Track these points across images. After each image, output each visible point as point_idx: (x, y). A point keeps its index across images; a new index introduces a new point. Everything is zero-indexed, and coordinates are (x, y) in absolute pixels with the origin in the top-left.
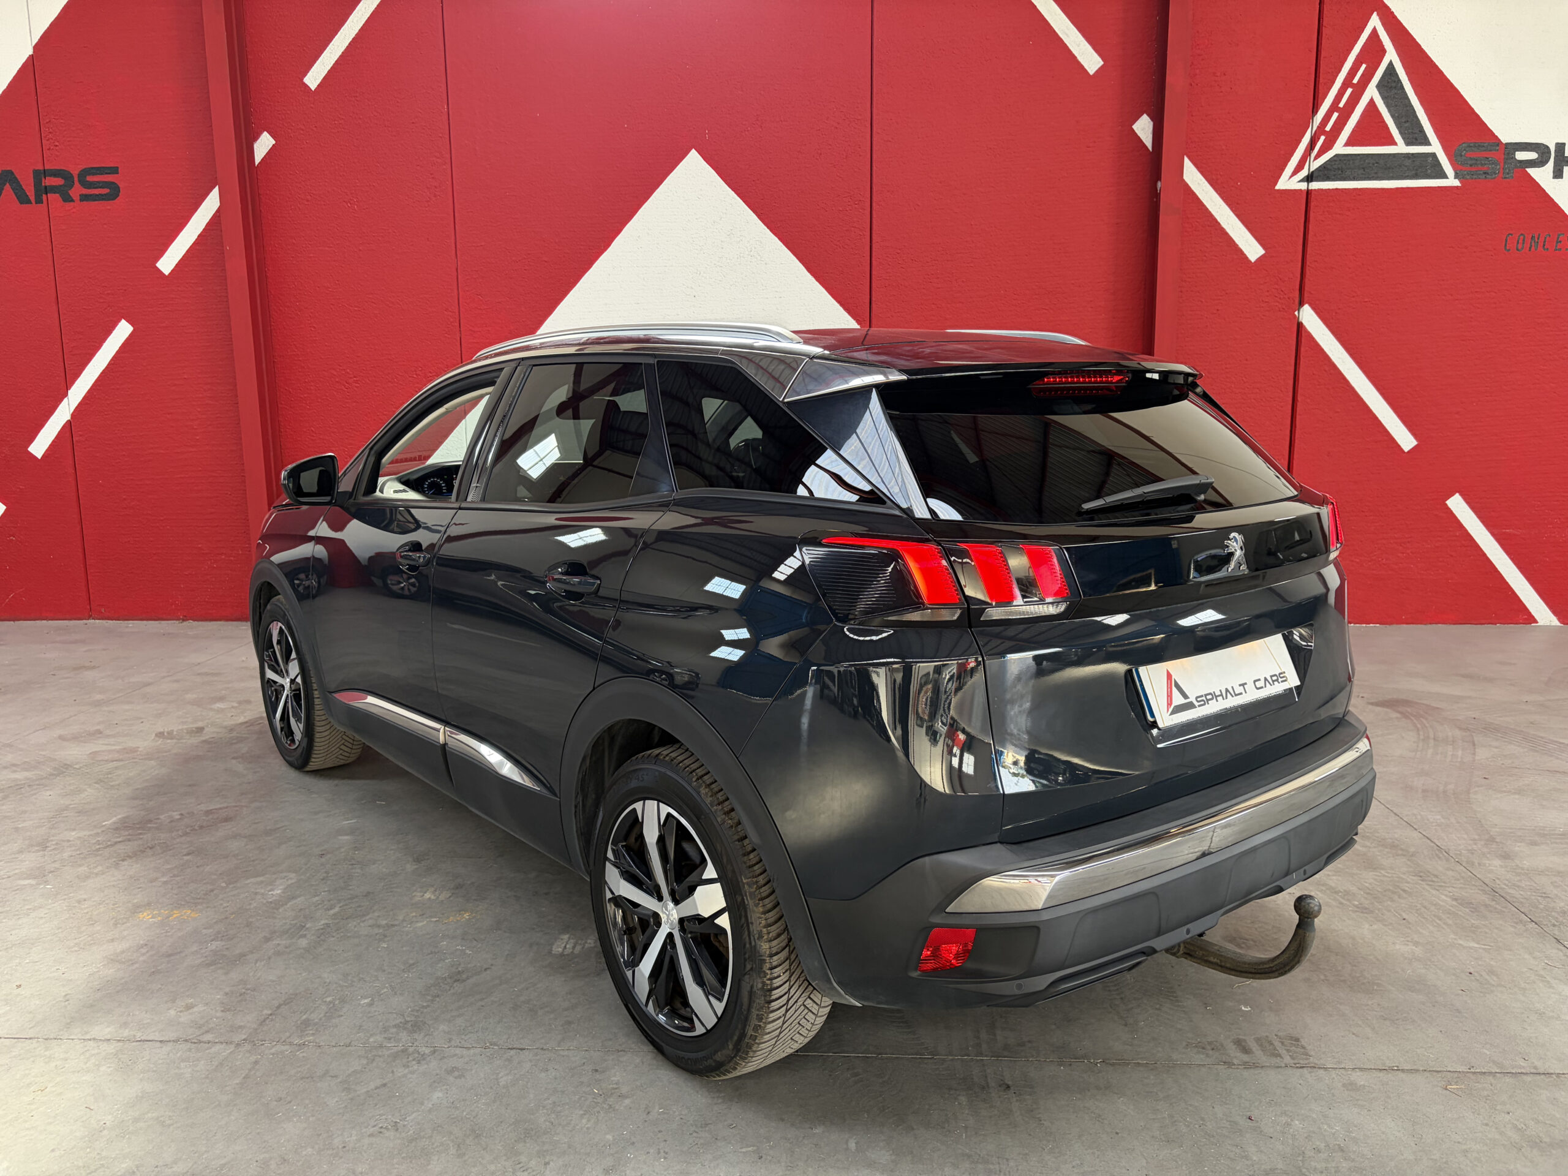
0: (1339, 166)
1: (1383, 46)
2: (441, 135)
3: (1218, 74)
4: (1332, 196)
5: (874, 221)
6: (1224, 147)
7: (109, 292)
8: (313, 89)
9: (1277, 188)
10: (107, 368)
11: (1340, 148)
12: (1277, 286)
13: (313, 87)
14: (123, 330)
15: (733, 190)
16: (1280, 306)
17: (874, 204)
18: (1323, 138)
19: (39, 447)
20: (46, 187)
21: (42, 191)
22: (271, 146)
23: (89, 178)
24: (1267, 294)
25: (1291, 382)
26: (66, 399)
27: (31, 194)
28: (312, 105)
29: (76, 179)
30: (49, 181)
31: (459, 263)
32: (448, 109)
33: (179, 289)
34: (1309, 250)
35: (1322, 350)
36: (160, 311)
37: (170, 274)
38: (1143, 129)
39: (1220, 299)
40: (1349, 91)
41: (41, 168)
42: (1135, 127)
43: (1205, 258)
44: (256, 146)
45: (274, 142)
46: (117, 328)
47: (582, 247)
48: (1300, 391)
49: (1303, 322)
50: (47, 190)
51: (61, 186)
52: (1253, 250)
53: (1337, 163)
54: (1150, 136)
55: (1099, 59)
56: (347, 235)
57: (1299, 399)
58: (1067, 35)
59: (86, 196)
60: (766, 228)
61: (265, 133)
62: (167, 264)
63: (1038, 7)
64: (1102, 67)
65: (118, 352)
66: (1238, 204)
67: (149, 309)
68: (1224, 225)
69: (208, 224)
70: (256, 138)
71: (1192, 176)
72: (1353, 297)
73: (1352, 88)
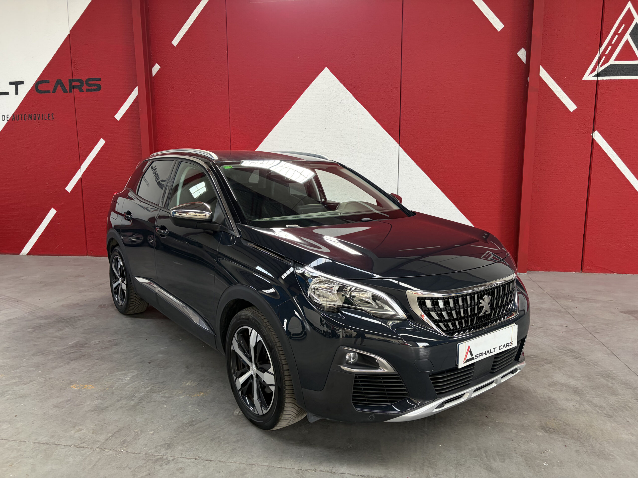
0: (612, 70)
1: (633, 16)
2: (224, 63)
3: (556, 30)
4: (608, 83)
5: (402, 96)
6: (559, 62)
7: (96, 127)
8: (175, 46)
9: (583, 79)
10: (95, 157)
11: (612, 62)
12: (582, 123)
13: (175, 45)
14: (102, 142)
15: (342, 84)
16: (584, 131)
17: (402, 89)
18: (604, 57)
19: (69, 188)
20: (73, 86)
21: (72, 87)
22: (159, 69)
23: (90, 82)
24: (578, 126)
25: (589, 165)
26: (80, 169)
27: (68, 89)
28: (175, 53)
29: (85, 83)
30: (75, 84)
31: (230, 115)
32: (227, 53)
33: (123, 126)
34: (598, 106)
35: (604, 151)
36: (116, 135)
37: (119, 120)
38: (522, 54)
39: (555, 129)
40: (617, 36)
41: (71, 78)
42: (518, 54)
43: (549, 110)
44: (153, 69)
45: (160, 67)
46: (99, 142)
47: (280, 108)
48: (593, 169)
49: (595, 138)
50: (73, 87)
51: (79, 85)
52: (571, 106)
53: (611, 68)
54: (525, 57)
55: (503, 25)
56: (187, 104)
57: (592, 173)
58: (488, 15)
59: (89, 89)
60: (356, 99)
61: (157, 64)
62: (118, 116)
63: (476, 3)
64: (504, 28)
65: (99, 151)
66: (565, 86)
67: (111, 134)
68: (558, 96)
69: (134, 101)
70: (153, 66)
71: (544, 74)
72: (618, 127)
73: (617, 35)
